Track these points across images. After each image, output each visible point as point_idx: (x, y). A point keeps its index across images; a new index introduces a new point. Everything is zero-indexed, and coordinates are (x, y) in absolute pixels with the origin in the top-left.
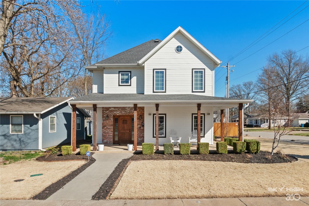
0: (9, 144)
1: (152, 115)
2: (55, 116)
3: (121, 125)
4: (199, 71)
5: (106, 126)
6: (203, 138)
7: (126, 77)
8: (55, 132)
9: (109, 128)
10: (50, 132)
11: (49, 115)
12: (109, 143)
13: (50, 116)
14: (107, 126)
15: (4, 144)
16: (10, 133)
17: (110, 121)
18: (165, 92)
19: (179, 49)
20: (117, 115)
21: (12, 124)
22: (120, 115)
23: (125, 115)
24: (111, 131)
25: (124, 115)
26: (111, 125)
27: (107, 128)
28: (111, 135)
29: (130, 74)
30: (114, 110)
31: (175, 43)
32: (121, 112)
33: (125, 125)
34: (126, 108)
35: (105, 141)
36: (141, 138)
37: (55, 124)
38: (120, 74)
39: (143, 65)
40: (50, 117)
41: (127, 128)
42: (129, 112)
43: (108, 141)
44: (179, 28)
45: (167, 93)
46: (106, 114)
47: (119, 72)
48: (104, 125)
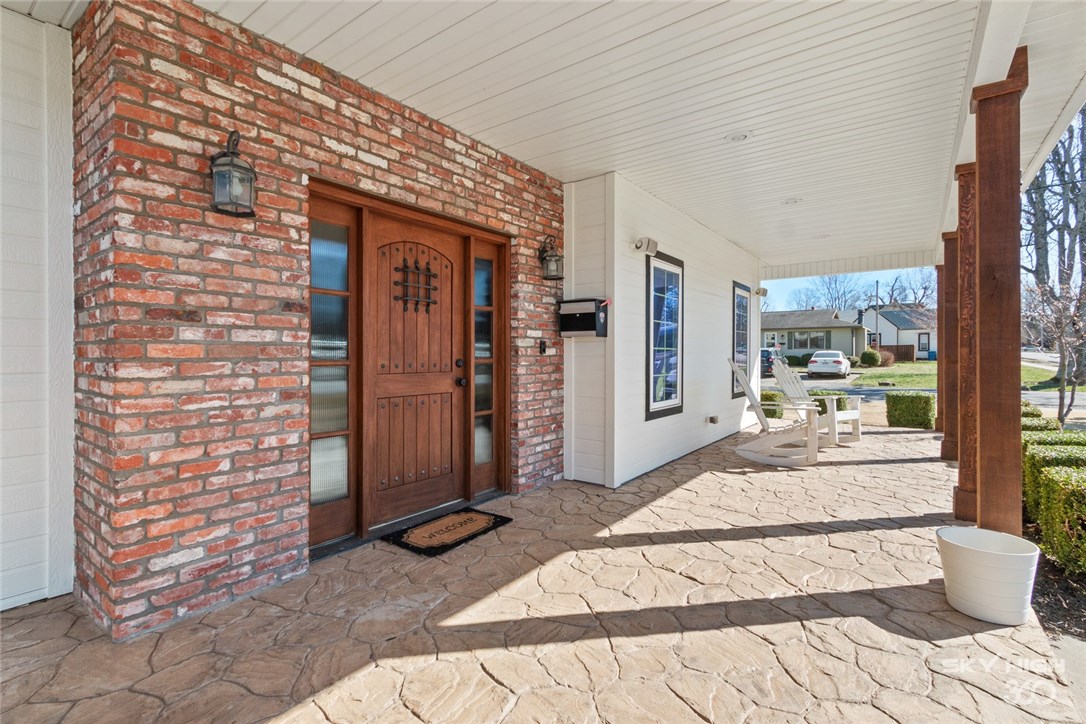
3: (383, 315)
5: (192, 317)
9: (254, 353)
12: (258, 567)
14: (223, 319)
17: (271, 244)
20: (366, 185)
22: (396, 194)
23: (437, 207)
24: (287, 396)
25: (424, 203)
26: (288, 306)
27: (219, 346)
28: (283, 448)
30: (321, 108)
32: (400, 165)
33: (422, 315)
34: (449, 143)
35: (176, 559)
36: (547, 431)
41: (435, 348)
43: (230, 541)
46: (206, 118)
48: (165, 299)
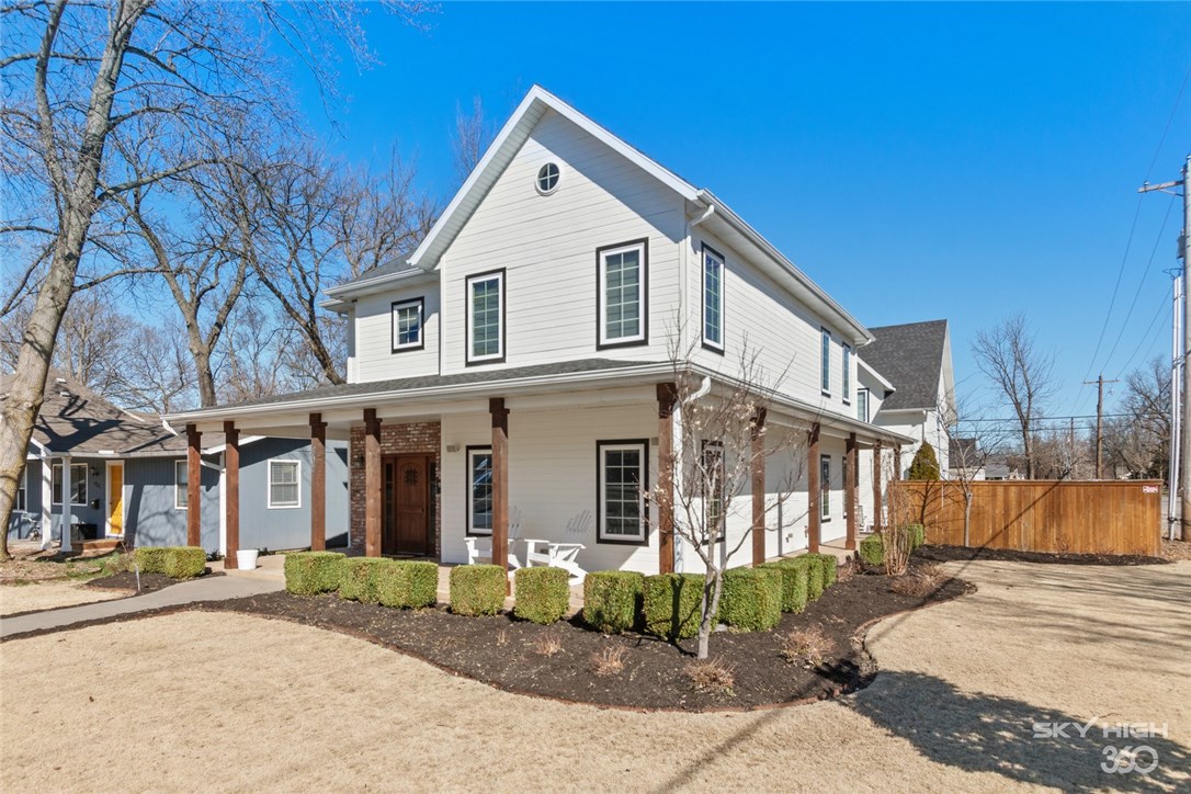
0: (173, 538)
1: (464, 450)
2: (295, 461)
3: (402, 487)
4: (625, 254)
6: (641, 549)
7: (409, 320)
8: (299, 506)
10: (269, 507)
11: (266, 458)
13: (270, 461)
15: (167, 537)
16: (176, 508)
18: (502, 360)
19: (549, 177)
21: (178, 484)
23: (407, 452)
29: (420, 308)
31: (536, 155)
33: (413, 487)
37: (296, 485)
38: (396, 312)
39: (437, 268)
40: (272, 463)
41: (417, 498)
42: (417, 444)
44: (537, 92)
45: (510, 364)
47: (394, 304)
